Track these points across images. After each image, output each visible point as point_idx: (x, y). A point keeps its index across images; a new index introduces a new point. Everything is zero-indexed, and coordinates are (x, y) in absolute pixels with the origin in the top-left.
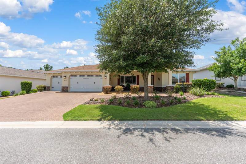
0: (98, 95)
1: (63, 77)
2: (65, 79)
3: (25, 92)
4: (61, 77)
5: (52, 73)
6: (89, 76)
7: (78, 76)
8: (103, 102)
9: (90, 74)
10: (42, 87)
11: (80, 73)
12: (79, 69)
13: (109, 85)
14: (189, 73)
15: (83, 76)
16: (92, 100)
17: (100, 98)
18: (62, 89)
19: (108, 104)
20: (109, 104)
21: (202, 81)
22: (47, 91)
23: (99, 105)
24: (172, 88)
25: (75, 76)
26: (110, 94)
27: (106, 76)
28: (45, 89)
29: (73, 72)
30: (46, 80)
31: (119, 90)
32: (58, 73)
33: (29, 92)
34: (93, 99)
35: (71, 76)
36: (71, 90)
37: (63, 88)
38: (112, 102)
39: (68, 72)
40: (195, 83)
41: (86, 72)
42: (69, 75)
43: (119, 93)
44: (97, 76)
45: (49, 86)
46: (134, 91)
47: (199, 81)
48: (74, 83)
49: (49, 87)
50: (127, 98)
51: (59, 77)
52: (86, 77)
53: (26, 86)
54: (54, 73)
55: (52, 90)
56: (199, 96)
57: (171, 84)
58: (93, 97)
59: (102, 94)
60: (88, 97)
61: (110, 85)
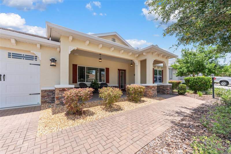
27: (53, 60)
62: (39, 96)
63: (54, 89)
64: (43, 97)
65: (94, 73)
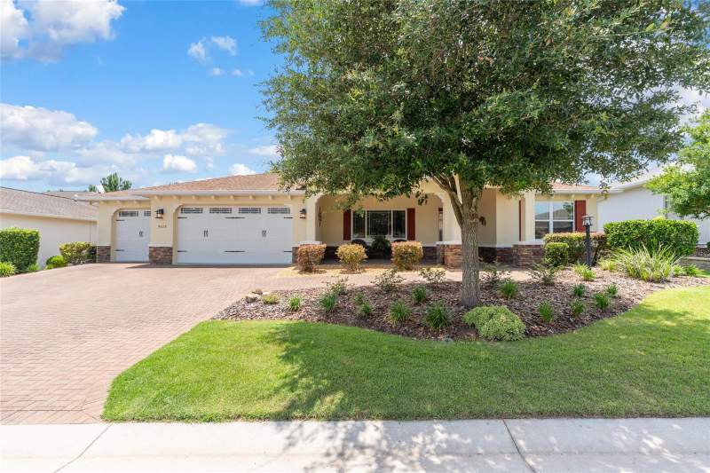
0: (278, 276)
1: (154, 214)
2: (159, 222)
3: (9, 266)
4: (148, 214)
5: (116, 201)
6: (244, 211)
7: (206, 210)
8: (294, 308)
9: (250, 203)
10: (80, 250)
11: (213, 201)
12: (211, 188)
13: (317, 240)
14: (585, 202)
15: (226, 211)
16: (254, 300)
17: (284, 288)
18: (150, 256)
19: (315, 319)
20: (319, 321)
21: (651, 227)
22: (100, 262)
23: (280, 322)
24: (538, 252)
25: (198, 211)
26: (321, 272)
27: (304, 211)
29: (189, 196)
30: (95, 223)
31: (351, 257)
32: (139, 202)
34: (259, 297)
36: (182, 258)
37: (154, 250)
38: (332, 308)
39: (170, 196)
40: (620, 235)
41: (236, 197)
42: (176, 205)
43: (352, 270)
44: (273, 211)
45: (107, 244)
46: (407, 262)
47: (637, 226)
48: (193, 234)
49: (109, 248)
50: (389, 289)
51: (141, 213)
52: (235, 212)
53: (16, 245)
54: (123, 202)
55: (118, 260)
56: (652, 281)
57: (530, 239)
58: (258, 287)
59: (292, 273)
60: (239, 285)
61: (318, 243)
64: (294, 255)
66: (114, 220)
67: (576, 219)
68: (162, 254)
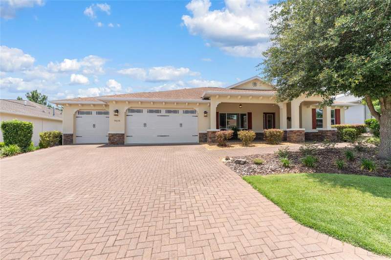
1: (112, 113)
2: (116, 118)
3: (16, 147)
5: (77, 105)
6: (169, 112)
7: (145, 111)
8: (286, 166)
9: (173, 107)
16: (245, 162)
18: (109, 139)
22: (66, 144)
25: (139, 111)
27: (206, 112)
28: (60, 140)
29: (136, 102)
32: (94, 105)
33: (25, 147)
35: (131, 110)
36: (130, 141)
37: (112, 136)
42: (126, 108)
44: (186, 112)
45: (70, 133)
48: (136, 126)
49: (72, 135)
51: (94, 112)
53: (19, 132)
54: (83, 105)
62: (198, 137)
63: (206, 132)
64: (200, 137)
65: (235, 118)
66: (76, 117)
67: (336, 118)
68: (117, 138)
